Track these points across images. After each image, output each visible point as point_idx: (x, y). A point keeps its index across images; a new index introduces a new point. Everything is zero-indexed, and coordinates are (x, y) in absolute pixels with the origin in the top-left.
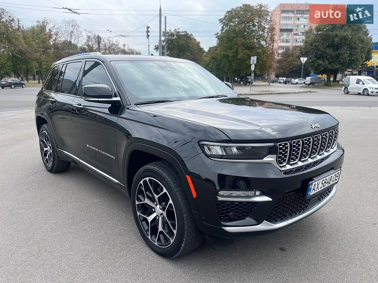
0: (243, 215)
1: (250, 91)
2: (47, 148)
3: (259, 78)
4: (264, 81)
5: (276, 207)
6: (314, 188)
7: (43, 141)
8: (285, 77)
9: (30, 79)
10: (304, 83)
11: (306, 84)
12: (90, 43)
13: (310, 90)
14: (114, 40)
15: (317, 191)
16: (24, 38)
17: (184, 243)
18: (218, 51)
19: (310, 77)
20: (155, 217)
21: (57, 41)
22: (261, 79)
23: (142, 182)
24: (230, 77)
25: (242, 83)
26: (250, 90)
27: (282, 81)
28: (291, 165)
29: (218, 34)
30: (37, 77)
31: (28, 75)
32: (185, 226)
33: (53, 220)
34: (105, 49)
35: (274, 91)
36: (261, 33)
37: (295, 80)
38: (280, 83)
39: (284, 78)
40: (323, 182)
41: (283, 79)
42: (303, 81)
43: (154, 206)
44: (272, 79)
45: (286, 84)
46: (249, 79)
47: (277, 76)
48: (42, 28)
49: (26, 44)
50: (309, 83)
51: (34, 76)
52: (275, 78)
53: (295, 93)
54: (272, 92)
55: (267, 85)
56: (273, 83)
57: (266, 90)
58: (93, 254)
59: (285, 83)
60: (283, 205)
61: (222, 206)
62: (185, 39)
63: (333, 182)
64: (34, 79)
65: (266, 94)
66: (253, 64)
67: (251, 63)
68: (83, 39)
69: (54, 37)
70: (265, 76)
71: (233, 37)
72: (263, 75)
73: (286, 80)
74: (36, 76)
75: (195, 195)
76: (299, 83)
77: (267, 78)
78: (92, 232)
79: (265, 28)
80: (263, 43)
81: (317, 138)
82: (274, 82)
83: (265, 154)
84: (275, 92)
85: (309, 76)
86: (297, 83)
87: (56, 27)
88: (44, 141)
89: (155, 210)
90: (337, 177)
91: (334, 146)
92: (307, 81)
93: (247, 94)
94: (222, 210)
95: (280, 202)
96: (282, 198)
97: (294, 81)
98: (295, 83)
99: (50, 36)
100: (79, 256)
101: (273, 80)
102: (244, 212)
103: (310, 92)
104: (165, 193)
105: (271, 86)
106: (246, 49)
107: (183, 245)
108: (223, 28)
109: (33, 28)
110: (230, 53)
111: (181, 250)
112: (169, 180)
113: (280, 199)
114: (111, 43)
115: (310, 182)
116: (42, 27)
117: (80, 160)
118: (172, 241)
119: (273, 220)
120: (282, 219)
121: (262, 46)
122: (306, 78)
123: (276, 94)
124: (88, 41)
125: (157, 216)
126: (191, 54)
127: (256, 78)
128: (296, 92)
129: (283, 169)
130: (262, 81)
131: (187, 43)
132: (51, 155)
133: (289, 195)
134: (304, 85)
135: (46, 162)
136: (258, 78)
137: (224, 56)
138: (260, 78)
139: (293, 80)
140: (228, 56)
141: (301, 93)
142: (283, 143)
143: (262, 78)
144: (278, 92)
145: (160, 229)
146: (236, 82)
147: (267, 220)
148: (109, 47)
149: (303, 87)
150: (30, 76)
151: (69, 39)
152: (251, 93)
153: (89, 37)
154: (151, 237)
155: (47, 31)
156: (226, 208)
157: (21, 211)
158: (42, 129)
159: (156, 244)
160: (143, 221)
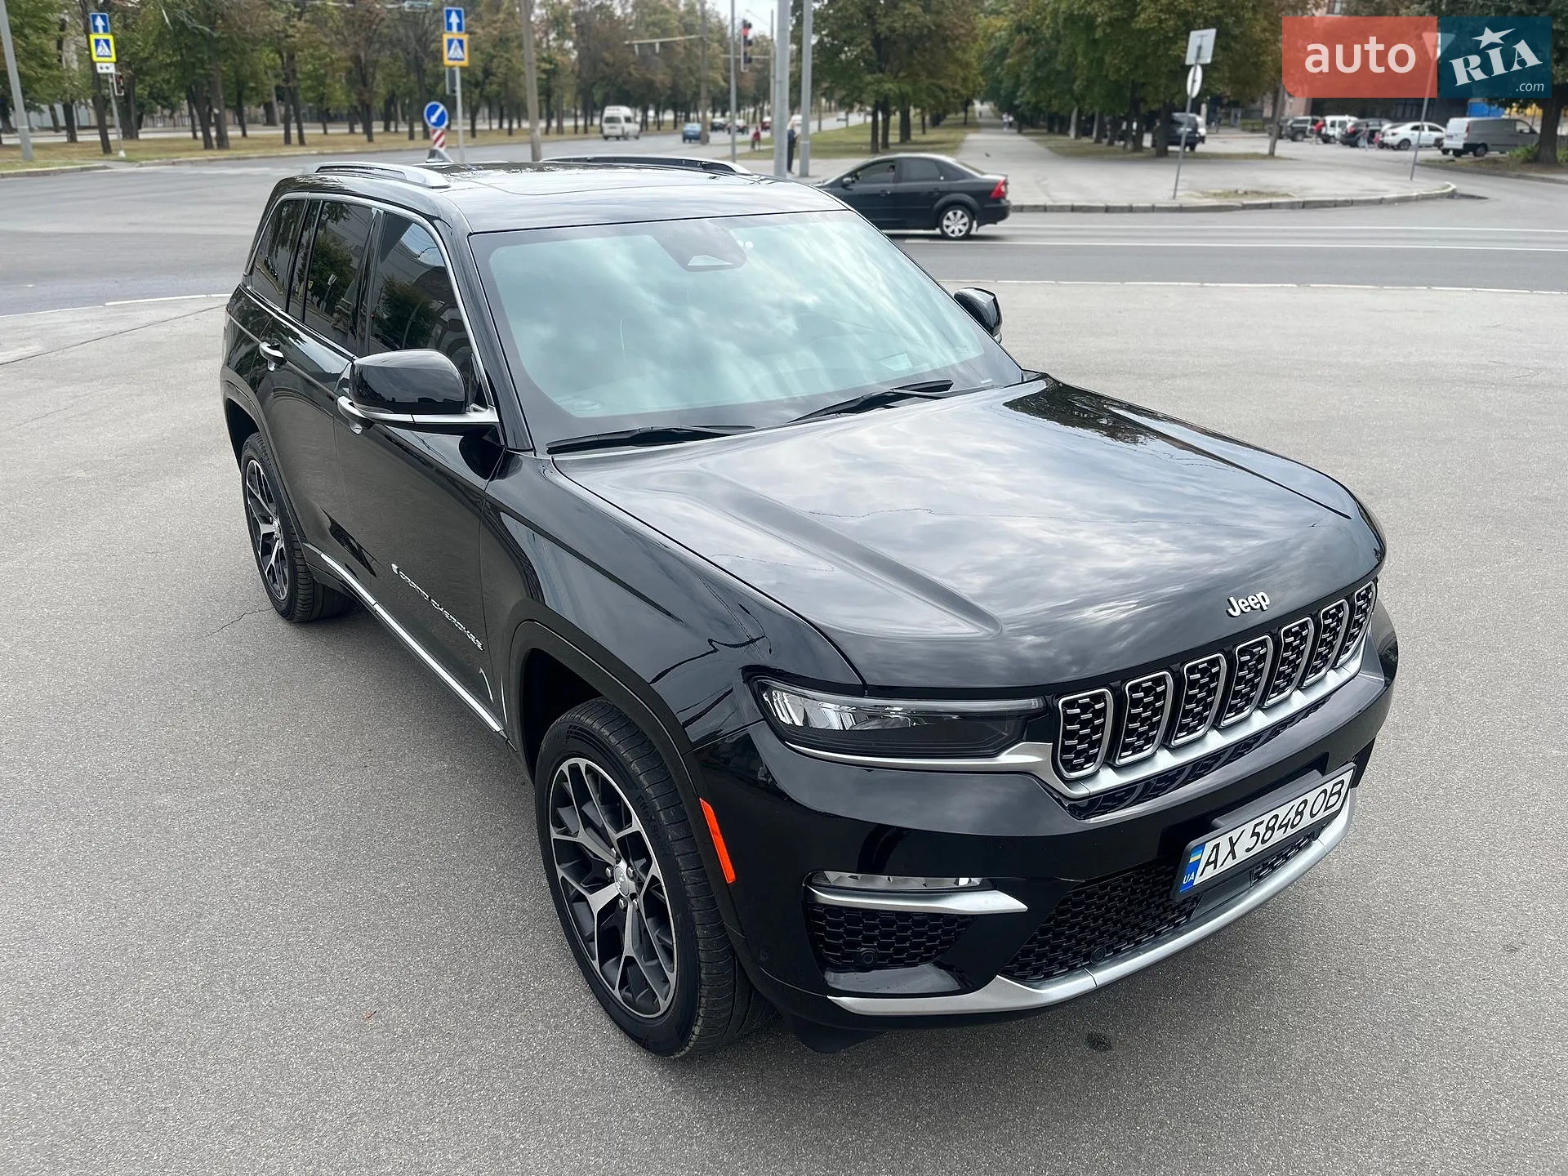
0: (912, 957)
1: (1176, 190)
2: (271, 523)
3: (1233, 111)
4: (1254, 131)
5: (1044, 932)
6: (1212, 859)
7: (253, 496)
8: (1350, 115)
9: (254, 121)
10: (1438, 143)
11: (1446, 151)
13: (1453, 186)
15: (1230, 863)
19: (1469, 116)
20: (615, 901)
22: (1243, 117)
23: (564, 767)
24: (1097, 116)
25: (1147, 140)
26: (1173, 187)
27: (1336, 132)
28: (1118, 769)
30: (279, 110)
31: (244, 102)
32: (700, 969)
33: (272, 849)
35: (1284, 191)
37: (1395, 131)
38: (1327, 139)
39: (1346, 118)
40: (1261, 829)
41: (1342, 124)
42: (1436, 134)
43: (612, 862)
44: (1289, 123)
45: (1354, 145)
46: (1180, 124)
47: (1318, 107)
50: (1459, 144)
51: (268, 107)
52: (1305, 115)
53: (1381, 202)
54: (1273, 194)
55: (1263, 157)
56: (1294, 139)
57: (1250, 188)
58: (395, 1010)
59: (1354, 139)
60: (1078, 923)
61: (830, 923)
63: (1312, 816)
64: (270, 121)
65: (1245, 207)
66: (1195, 65)
67: (1190, 57)
70: (1263, 102)
72: (1253, 101)
73: (1356, 125)
74: (275, 104)
75: (730, 875)
76: (1414, 142)
77: (1268, 112)
78: (402, 912)
81: (1252, 655)
82: (1300, 137)
83: (1009, 738)
84: (1287, 195)
85: (1463, 115)
86: (1405, 144)
88: (259, 496)
89: (612, 872)
90: (1337, 796)
91: (1344, 658)
92: (1450, 137)
93: (1157, 205)
94: (830, 935)
95: (1063, 913)
96: (1071, 900)
97: (1394, 134)
98: (1395, 140)
100: (345, 1016)
101: (1295, 125)
102: (917, 946)
103: (1452, 195)
104: (638, 833)
105: (1280, 158)
107: (697, 1030)
110: (1101, 8)
111: (691, 1044)
112: (649, 791)
113: (1064, 902)
115: (1194, 843)
117: (377, 607)
118: (664, 1004)
119: (1035, 974)
120: (1072, 968)
122: (1447, 121)
123: (1292, 206)
125: (619, 896)
127: (1221, 111)
128: (1387, 196)
129: (1082, 791)
130: (1244, 129)
132: (282, 557)
133: (1102, 888)
134: (1436, 154)
135: (269, 578)
136: (1228, 116)
137: (1072, 20)
138: (1236, 117)
139: (1387, 126)
140: (1089, 24)
141: (1411, 204)
142: (1083, 697)
143: (1247, 115)
144: (1302, 200)
145: (629, 948)
146: (1121, 139)
147: (1009, 974)
149: (1429, 164)
150: (253, 108)
152: (1175, 204)
154: (601, 964)
156: (846, 930)
157: (165, 800)
158: (247, 452)
159: (616, 993)
160: (574, 901)
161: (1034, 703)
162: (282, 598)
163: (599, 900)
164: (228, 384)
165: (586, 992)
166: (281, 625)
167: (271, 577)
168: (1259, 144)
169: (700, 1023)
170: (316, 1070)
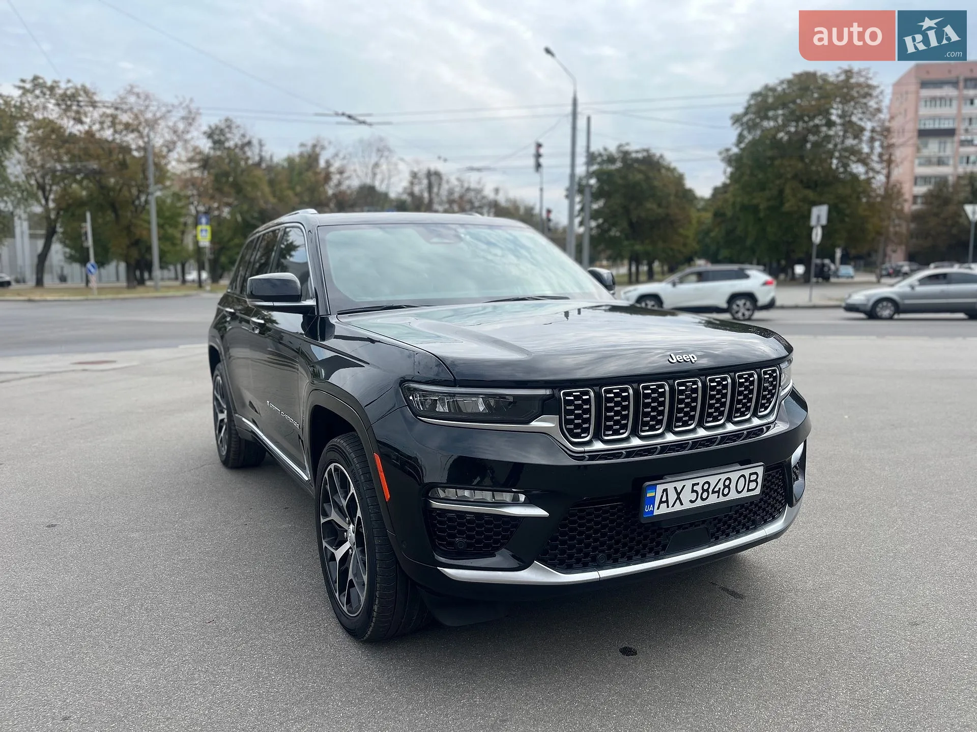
0: (486, 546)
1: (811, 297)
2: (224, 412)
6: (664, 499)
7: (217, 399)
12: (417, 189)
14: (472, 180)
15: (679, 507)
16: (272, 183)
17: (377, 603)
18: (728, 195)
20: (347, 552)
21: (343, 187)
23: (326, 475)
26: (811, 294)
28: (605, 442)
29: (728, 150)
32: (377, 565)
34: (451, 202)
36: (850, 142)
40: (699, 489)
43: (347, 528)
44: (890, 267)
48: (311, 159)
49: (274, 196)
60: (584, 532)
61: (440, 522)
62: (643, 168)
63: (738, 492)
66: (816, 227)
67: (813, 222)
68: (401, 180)
69: (335, 178)
71: (772, 159)
75: (387, 496)
79: (862, 129)
80: (858, 169)
81: (688, 387)
83: (535, 413)
87: (341, 156)
88: (220, 398)
89: (347, 534)
90: (754, 483)
93: (799, 305)
94: (439, 530)
95: (571, 522)
99: (327, 177)
102: (488, 538)
104: (353, 494)
106: (808, 187)
107: (376, 608)
108: (741, 137)
109: (290, 160)
110: (761, 200)
111: (374, 619)
112: (358, 465)
113: (572, 516)
114: (466, 185)
115: (647, 483)
116: (310, 156)
117: (263, 436)
118: (362, 600)
119: (561, 564)
120: (586, 566)
121: (855, 177)
124: (412, 183)
125: (349, 547)
126: (659, 205)
129: (582, 449)
131: (648, 178)
132: (227, 429)
137: (744, 208)
140: (755, 209)
142: (575, 391)
145: (351, 575)
148: (461, 197)
151: (368, 181)
152: (812, 304)
153: (414, 175)
154: (339, 594)
155: (322, 163)
156: (448, 526)
157: (135, 535)
158: (216, 372)
159: (345, 609)
160: (330, 561)
161: (548, 392)
162: (224, 454)
163: (339, 553)
164: (212, 338)
165: (333, 618)
166: (223, 470)
167: (221, 445)
168: (872, 278)
169: (377, 601)
170: (173, 642)
